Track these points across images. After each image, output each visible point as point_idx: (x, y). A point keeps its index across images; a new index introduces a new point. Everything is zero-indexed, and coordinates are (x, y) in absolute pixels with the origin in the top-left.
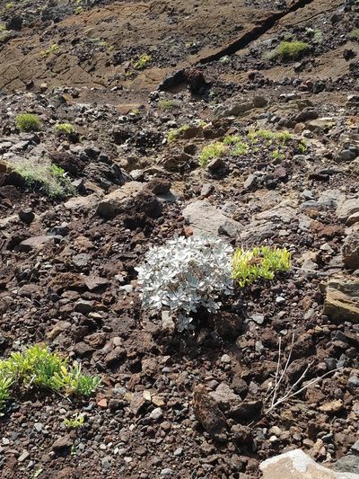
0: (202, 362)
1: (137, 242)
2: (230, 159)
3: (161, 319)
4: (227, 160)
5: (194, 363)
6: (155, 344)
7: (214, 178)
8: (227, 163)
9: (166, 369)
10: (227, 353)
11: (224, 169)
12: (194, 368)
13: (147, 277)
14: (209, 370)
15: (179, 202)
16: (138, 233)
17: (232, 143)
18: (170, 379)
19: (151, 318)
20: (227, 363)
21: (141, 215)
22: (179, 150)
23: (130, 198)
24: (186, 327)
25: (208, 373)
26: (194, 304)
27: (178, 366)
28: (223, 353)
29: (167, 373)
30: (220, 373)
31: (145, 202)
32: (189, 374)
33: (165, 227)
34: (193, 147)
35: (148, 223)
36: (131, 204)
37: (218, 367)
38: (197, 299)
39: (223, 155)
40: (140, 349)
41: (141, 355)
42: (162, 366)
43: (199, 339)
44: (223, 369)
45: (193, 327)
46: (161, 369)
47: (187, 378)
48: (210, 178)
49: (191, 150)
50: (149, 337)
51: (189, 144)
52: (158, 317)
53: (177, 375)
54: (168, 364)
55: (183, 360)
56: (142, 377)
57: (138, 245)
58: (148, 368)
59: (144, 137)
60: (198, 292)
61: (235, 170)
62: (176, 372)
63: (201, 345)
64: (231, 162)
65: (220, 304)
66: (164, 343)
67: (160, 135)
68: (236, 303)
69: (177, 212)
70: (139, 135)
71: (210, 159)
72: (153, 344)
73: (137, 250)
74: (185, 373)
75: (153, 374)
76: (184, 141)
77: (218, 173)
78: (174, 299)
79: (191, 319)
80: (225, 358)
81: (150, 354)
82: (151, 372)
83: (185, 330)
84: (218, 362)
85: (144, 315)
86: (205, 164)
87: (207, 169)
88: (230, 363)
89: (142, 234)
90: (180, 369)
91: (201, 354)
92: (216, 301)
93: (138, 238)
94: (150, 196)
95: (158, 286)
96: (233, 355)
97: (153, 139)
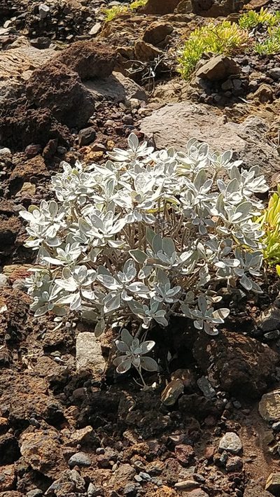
0: (171, 446)
1: (26, 178)
2: (254, 60)
3: (73, 352)
4: (245, 63)
5: (152, 447)
6: (57, 403)
7: (212, 102)
8: (245, 69)
9: (79, 457)
10: (236, 430)
11: (238, 84)
12: (150, 459)
13: (50, 233)
14: (186, 466)
15: (135, 101)
16: (30, 156)
17: (260, 28)
18: (88, 481)
19: (48, 349)
20: (233, 453)
21: (40, 115)
22: (130, 37)
23: (15, 82)
24: (137, 361)
25: (184, 472)
26: (163, 306)
27: (110, 452)
28: (225, 429)
29: (81, 465)
30: (213, 475)
31: (52, 89)
32: (138, 471)
33: (96, 149)
34: (165, 31)
35: (56, 135)
36: (18, 94)
37: (211, 461)
38: (170, 292)
39: (236, 50)
40: (17, 411)
41: (19, 425)
42: (69, 450)
43: (168, 393)
44: (221, 466)
45: (153, 365)
46: (68, 456)
47: (132, 479)
48: (202, 101)
49: (161, 38)
50: (42, 384)
51: (158, 23)
52: (66, 347)
53: (107, 472)
54: (87, 445)
55: (123, 439)
56: (19, 474)
57: (27, 185)
58: (35, 451)
59: (47, 17)
60: (174, 277)
61: (263, 86)
62: (105, 465)
63: (170, 409)
64: (253, 67)
65: (226, 313)
66: (79, 401)
67: (86, 14)
68: (264, 317)
69: (129, 122)
70: (36, 11)
71: (205, 57)
72: (51, 401)
73: (25, 195)
74: (126, 468)
75: (46, 467)
76: (144, 18)
77: (221, 92)
78: (114, 286)
79: (151, 345)
80: (230, 440)
81: (43, 423)
82: (44, 460)
83: (133, 371)
84: (210, 450)
85: (32, 341)
86: (191, 70)
87: (196, 80)
88: (240, 453)
89: (39, 161)
90: (114, 459)
91: (171, 429)
92: (217, 306)
93: (28, 168)
94: (65, 77)
95: (75, 255)
96: (251, 434)
97: (70, 23)
